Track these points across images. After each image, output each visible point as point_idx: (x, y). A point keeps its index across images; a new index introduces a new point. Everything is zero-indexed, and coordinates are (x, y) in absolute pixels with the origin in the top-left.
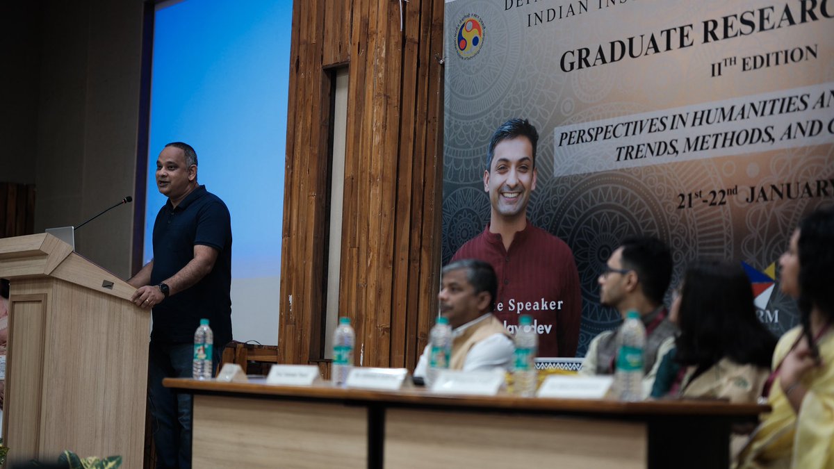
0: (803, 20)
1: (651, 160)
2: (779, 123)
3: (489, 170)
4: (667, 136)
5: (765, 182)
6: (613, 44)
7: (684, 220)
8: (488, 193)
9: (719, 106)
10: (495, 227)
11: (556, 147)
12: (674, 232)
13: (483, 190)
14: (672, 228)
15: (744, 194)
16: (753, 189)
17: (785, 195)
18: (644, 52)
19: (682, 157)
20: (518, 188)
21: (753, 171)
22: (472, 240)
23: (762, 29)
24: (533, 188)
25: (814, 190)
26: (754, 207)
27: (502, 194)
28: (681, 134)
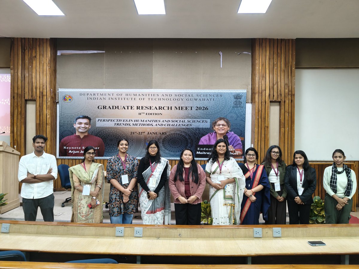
0: (159, 109)
1: (123, 126)
2: (154, 124)
3: (75, 124)
4: (128, 123)
5: (151, 132)
6: (113, 106)
7: (132, 136)
8: (75, 128)
9: (141, 119)
10: (77, 134)
11: (97, 122)
12: (130, 138)
13: (73, 127)
14: (129, 137)
15: (146, 133)
16: (148, 133)
17: (155, 134)
18: (122, 108)
19: (131, 126)
20: (85, 128)
21: (149, 130)
22: (70, 136)
23: (150, 109)
24: (90, 128)
25: (162, 134)
26: (149, 135)
27: (80, 128)
28: (131, 123)
